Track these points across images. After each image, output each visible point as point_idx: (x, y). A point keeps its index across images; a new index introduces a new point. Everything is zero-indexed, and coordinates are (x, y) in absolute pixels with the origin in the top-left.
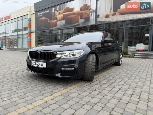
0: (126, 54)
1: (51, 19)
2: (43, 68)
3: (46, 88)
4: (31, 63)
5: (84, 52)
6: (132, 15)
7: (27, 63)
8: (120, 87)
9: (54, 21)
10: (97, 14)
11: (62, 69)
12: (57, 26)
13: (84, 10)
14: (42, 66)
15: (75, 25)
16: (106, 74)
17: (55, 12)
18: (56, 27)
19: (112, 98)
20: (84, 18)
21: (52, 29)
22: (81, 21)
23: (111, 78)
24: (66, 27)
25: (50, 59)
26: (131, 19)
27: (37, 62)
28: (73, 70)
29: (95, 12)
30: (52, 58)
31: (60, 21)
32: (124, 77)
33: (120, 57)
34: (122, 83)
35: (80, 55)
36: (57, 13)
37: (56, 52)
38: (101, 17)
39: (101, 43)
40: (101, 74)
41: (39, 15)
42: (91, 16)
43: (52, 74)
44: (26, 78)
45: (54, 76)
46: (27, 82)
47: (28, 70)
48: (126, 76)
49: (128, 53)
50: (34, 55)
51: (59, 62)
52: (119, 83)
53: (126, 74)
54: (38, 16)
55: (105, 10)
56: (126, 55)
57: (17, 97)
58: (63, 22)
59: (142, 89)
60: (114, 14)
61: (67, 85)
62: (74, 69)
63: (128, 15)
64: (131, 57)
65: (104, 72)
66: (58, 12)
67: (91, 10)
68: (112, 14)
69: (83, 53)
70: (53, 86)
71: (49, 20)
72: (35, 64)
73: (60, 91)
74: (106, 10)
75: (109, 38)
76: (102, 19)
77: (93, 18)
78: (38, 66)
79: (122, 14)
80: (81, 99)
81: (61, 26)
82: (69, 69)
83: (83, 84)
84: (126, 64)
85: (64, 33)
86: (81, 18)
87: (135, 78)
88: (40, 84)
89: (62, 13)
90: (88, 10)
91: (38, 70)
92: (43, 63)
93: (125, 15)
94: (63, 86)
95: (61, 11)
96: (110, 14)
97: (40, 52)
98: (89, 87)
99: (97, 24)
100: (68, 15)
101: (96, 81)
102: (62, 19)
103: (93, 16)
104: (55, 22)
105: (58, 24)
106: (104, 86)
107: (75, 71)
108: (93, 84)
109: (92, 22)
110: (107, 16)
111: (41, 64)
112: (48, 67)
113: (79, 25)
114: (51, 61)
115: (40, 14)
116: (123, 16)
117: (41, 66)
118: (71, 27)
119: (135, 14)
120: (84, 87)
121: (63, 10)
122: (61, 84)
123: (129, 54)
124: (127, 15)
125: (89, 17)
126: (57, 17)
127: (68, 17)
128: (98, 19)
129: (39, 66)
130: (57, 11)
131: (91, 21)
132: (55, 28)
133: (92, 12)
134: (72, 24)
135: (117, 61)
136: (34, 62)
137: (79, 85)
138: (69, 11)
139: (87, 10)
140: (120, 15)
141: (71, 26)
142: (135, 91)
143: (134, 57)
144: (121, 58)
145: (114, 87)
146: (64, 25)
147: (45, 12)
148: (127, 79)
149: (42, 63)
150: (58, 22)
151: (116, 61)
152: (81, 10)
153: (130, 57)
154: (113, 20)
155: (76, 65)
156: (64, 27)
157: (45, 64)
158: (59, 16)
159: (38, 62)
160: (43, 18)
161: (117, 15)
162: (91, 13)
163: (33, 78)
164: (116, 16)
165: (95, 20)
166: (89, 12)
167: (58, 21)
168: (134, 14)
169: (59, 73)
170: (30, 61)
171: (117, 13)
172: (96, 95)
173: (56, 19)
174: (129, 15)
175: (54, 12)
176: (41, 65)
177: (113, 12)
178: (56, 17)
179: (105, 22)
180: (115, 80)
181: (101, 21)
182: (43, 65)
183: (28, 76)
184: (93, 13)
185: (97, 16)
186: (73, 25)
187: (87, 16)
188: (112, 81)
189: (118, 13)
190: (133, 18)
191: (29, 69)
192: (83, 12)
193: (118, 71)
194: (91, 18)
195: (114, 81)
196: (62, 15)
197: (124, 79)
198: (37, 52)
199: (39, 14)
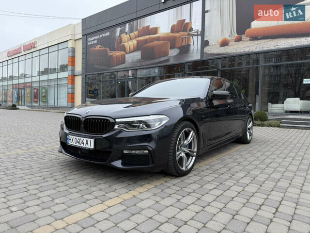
0: (262, 119)
1: (113, 49)
2: (89, 150)
3: (93, 189)
4: (67, 139)
5: (168, 119)
6: (274, 40)
7: (61, 139)
8: (240, 189)
9: (118, 53)
10: (205, 39)
11: (125, 152)
12: (124, 63)
13: (178, 32)
14: (87, 146)
15: (160, 60)
16: (217, 162)
17: (122, 35)
18: (123, 66)
19: (221, 211)
20: (178, 48)
21: (116, 69)
22: (173, 53)
23: (224, 170)
24: (144, 64)
25: (103, 132)
26: (273, 48)
27: (77, 138)
28: (145, 155)
29: (199, 35)
30: (106, 130)
31: (131, 52)
32: (252, 168)
33: (249, 127)
34: (246, 181)
35: (159, 125)
36: (125, 37)
37: (115, 119)
38: (212, 46)
39: (204, 100)
40: (206, 162)
41: (90, 41)
42: (192, 44)
43: (105, 160)
44: (58, 167)
45: (109, 165)
46: (58, 176)
47: (61, 152)
48: (256, 167)
49: (267, 118)
50: (73, 123)
51: (118, 138)
52: (240, 181)
53: (257, 163)
54: (89, 44)
55: (220, 32)
56: (264, 122)
57: (38, 205)
58: (137, 55)
59: (285, 193)
60: (239, 40)
61: (135, 183)
62: (147, 152)
63: (267, 40)
64: (274, 126)
65: (212, 156)
66: (128, 35)
67: (193, 31)
68: (234, 38)
69: (165, 120)
70: (107, 185)
71: (109, 52)
72: (74, 140)
73: (120, 195)
74: (222, 31)
75: (224, 90)
76: (214, 49)
77: (196, 47)
78: (79, 145)
79: (254, 38)
80: (159, 212)
81: (132, 62)
82: (137, 152)
83: (166, 182)
84: (262, 141)
85: (138, 77)
86: (172, 47)
87: (273, 172)
88: (83, 181)
89: (135, 38)
90: (186, 31)
91: (80, 152)
92: (89, 140)
93: (261, 40)
94: (126, 185)
95: (132, 34)
96: (229, 39)
97: (84, 119)
98: (178, 189)
99: (205, 58)
100: (146, 41)
101: (195, 175)
102: (136, 49)
103: (195, 44)
104: (122, 55)
105: (126, 59)
106: (209, 186)
107: (150, 157)
108: (188, 181)
109: (195, 54)
110: (225, 43)
111: (85, 142)
112: (98, 148)
113: (168, 60)
114: (104, 136)
115: (92, 40)
116: (256, 42)
117: (84, 146)
118: (152, 64)
119: (281, 39)
120: (169, 187)
121: (136, 33)
122: (123, 182)
123: (270, 120)
124: (264, 41)
125: (189, 45)
126: (126, 45)
127: (147, 45)
128: (207, 50)
129: (82, 144)
130: (126, 34)
131: (193, 53)
132: (121, 67)
133: (195, 35)
134: (153, 59)
135: (241, 135)
136: (73, 137)
137: (158, 183)
138: (150, 34)
139: (183, 31)
140: (250, 40)
141: (153, 62)
142: (269, 197)
143: (279, 126)
144: (249, 129)
145: (228, 189)
146: (139, 61)
147: (101, 36)
148: (257, 172)
149: (87, 140)
150: (127, 56)
151: (238, 136)
152: (172, 30)
153: (271, 126)
154: (238, 51)
155: (152, 145)
156: (139, 65)
157: (93, 141)
158: (130, 44)
159: (80, 138)
160: (98, 47)
161: (245, 41)
162: (191, 37)
163: (70, 168)
164: (242, 42)
165: (199, 52)
166: (188, 35)
167: (126, 54)
168: (279, 39)
169: (118, 159)
170: (66, 134)
171: (244, 37)
172: (189, 205)
173: (123, 49)
174: (269, 40)
175: (120, 36)
176: (85, 144)
177: (236, 35)
178: (124, 45)
179: (220, 54)
180: (233, 175)
181: (212, 52)
182: (89, 143)
183: (62, 164)
184: (195, 38)
185: (205, 43)
186: (157, 60)
187: (184, 44)
188: (226, 176)
189: (247, 36)
190: (277, 47)
191: (63, 151)
192: (177, 34)
193: (242, 155)
194: (192, 47)
195: (231, 177)
196: (135, 42)
197: (252, 172)
198: (78, 118)
199: (89, 39)
